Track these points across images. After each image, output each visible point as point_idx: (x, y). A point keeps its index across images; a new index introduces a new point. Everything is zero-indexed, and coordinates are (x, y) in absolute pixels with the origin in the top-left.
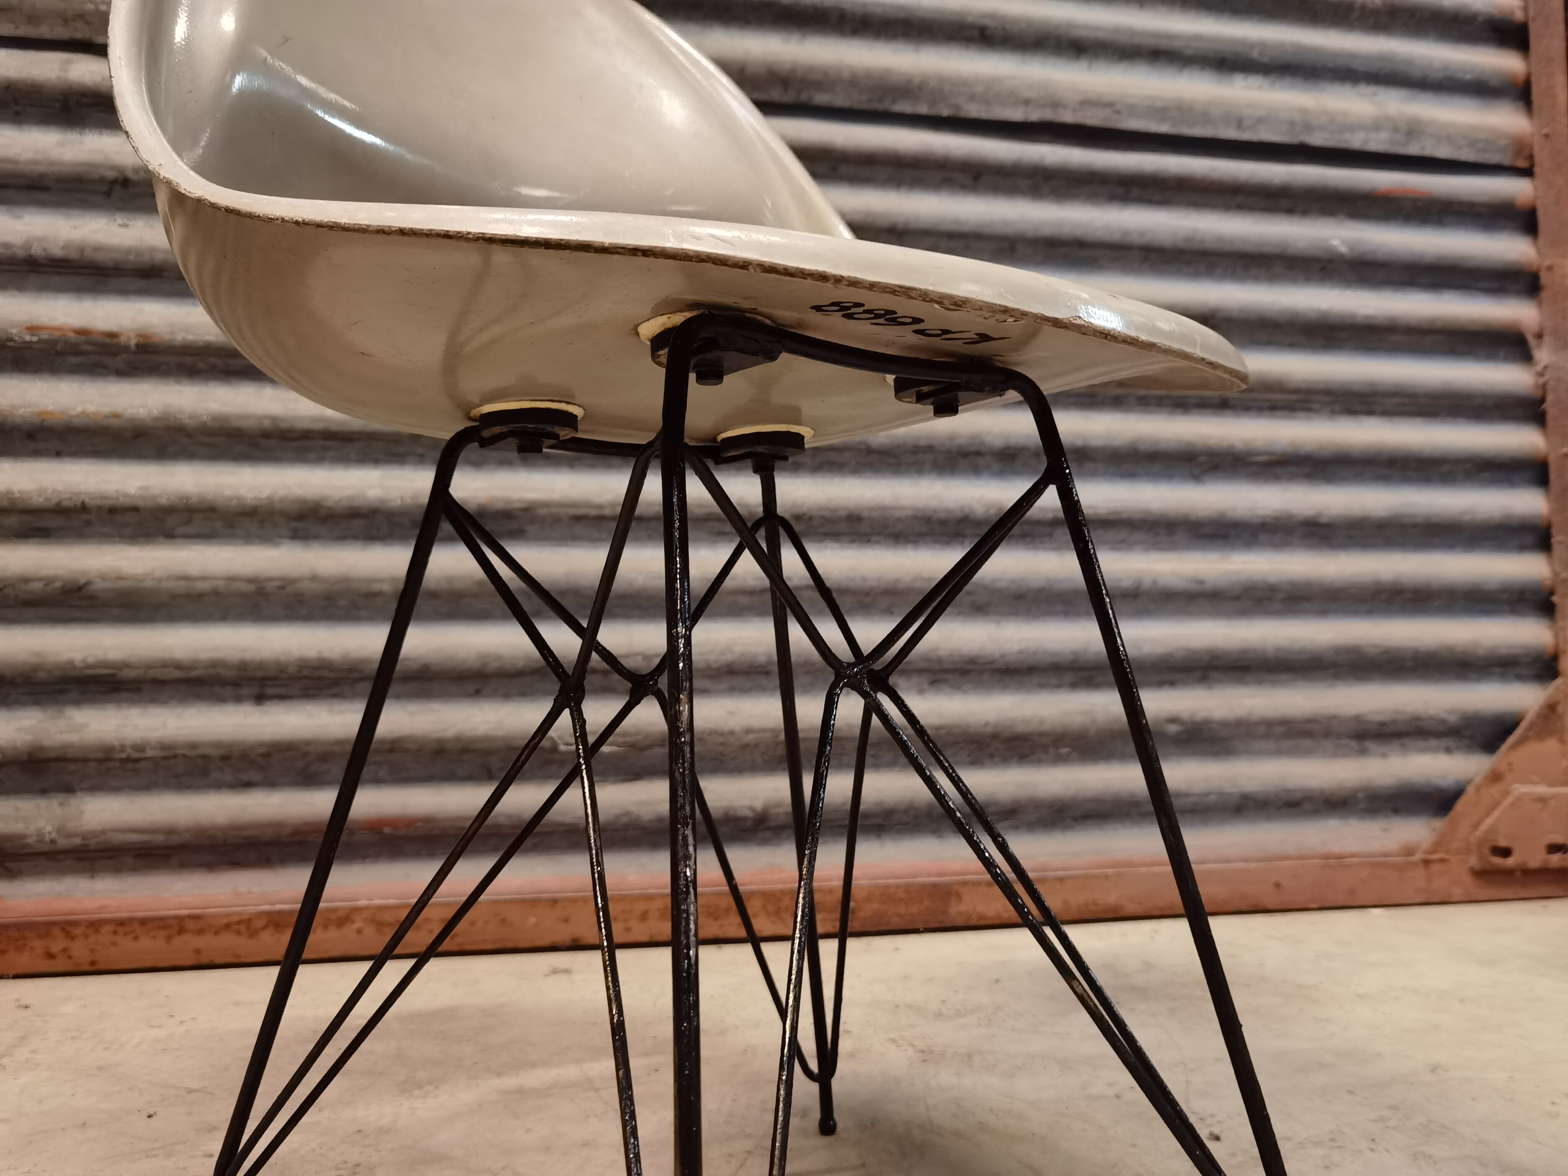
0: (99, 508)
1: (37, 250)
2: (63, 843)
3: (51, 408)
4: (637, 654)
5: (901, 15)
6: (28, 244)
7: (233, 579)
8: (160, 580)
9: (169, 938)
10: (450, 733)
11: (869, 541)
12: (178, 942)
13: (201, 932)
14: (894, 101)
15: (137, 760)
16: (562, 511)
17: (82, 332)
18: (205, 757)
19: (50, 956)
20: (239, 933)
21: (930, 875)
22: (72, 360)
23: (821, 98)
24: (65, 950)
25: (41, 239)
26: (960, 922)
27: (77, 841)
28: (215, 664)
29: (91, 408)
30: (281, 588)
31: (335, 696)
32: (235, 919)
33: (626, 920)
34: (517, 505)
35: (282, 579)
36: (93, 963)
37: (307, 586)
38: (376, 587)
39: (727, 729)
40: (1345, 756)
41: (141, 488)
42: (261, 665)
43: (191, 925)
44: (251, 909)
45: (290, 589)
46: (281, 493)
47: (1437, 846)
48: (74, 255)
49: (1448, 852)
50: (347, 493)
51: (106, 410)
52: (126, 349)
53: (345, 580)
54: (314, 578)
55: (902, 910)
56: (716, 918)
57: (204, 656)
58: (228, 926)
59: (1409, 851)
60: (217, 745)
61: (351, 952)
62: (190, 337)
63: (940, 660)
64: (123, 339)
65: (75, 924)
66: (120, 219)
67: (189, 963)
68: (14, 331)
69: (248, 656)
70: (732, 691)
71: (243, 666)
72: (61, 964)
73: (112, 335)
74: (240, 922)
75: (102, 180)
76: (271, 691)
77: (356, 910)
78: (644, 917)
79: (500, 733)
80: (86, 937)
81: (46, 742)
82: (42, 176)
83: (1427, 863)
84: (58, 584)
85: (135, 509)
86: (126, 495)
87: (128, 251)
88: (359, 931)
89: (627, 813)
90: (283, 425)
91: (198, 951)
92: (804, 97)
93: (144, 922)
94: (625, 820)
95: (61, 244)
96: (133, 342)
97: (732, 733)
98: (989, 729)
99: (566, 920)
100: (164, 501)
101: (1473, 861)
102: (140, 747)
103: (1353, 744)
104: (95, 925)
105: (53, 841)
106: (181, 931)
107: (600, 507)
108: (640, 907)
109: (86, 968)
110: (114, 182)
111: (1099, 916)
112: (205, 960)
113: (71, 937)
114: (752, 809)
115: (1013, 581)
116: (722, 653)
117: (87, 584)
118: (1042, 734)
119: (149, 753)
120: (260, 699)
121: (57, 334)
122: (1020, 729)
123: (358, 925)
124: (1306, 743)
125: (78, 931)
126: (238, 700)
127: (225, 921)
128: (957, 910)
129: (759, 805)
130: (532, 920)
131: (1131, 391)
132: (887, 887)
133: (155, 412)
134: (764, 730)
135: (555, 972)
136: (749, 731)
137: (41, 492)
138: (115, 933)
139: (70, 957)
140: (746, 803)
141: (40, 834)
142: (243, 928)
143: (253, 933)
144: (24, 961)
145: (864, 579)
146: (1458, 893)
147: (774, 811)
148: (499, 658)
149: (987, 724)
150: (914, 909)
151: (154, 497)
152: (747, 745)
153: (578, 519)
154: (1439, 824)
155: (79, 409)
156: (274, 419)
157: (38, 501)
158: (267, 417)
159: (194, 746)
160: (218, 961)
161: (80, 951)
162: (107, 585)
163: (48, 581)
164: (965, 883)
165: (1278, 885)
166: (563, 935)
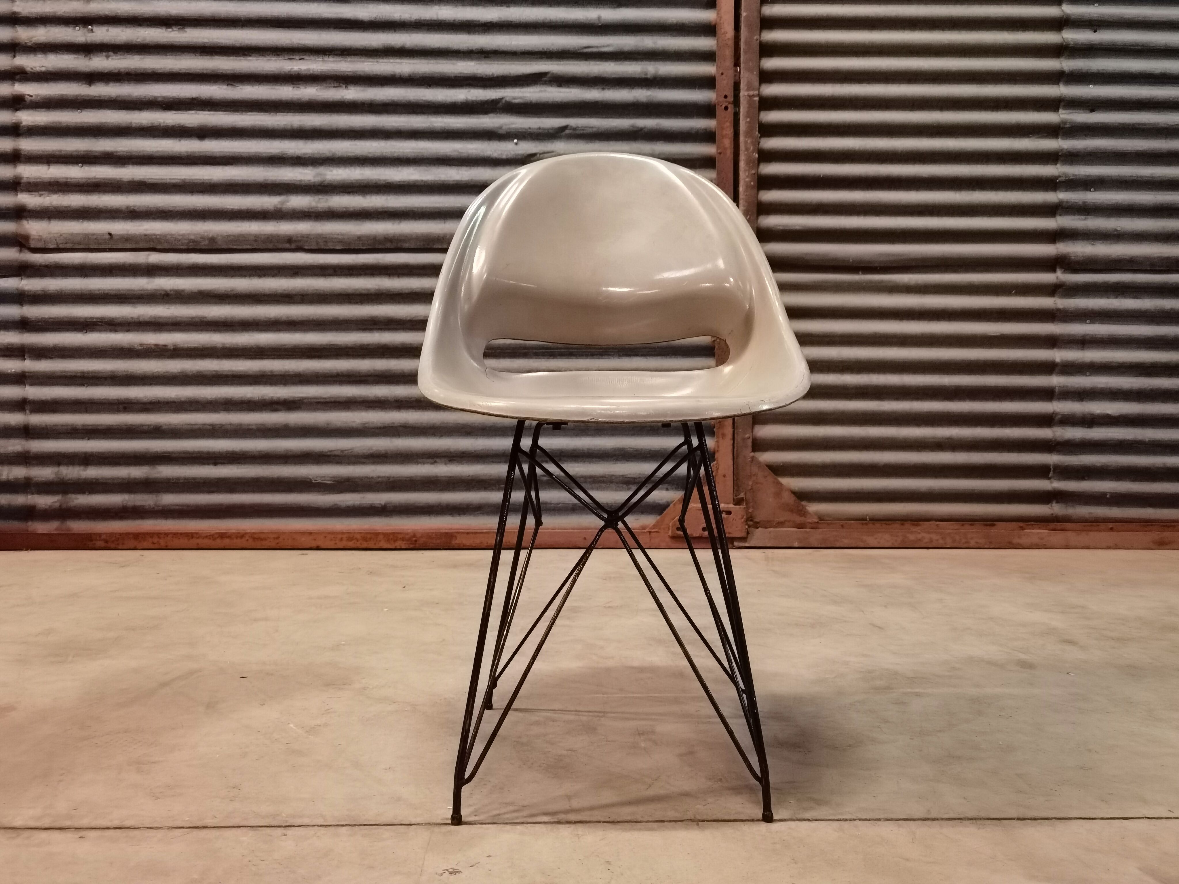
0: (163, 402)
1: (141, 319)
2: (156, 508)
3: (148, 370)
4: (338, 450)
5: (437, 210)
6: (138, 318)
7: (205, 425)
8: (182, 425)
9: (189, 539)
10: (276, 476)
11: (426, 409)
12: (191, 541)
13: (198, 538)
14: (434, 244)
15: (178, 483)
16: (313, 400)
17: (156, 345)
18: (198, 482)
19: (154, 543)
20: (210, 539)
21: (446, 529)
22: (154, 353)
23: (406, 245)
24: (158, 542)
25: (143, 315)
26: (456, 547)
27: (160, 508)
28: (199, 452)
29: (160, 370)
30: (221, 427)
31: (239, 463)
32: (208, 534)
33: (335, 540)
34: (297, 399)
35: (221, 424)
36: (166, 546)
37: (229, 427)
38: (250, 427)
39: (371, 476)
40: (621, 491)
41: (176, 395)
42: (214, 453)
43: (195, 535)
44: (214, 532)
45: (223, 428)
46: (219, 396)
47: (655, 526)
48: (153, 320)
49: (660, 529)
50: (240, 396)
51: (164, 370)
52: (170, 350)
53: (241, 425)
54: (230, 424)
55: (434, 541)
56: (367, 541)
57: (197, 450)
58: (206, 537)
59: (644, 528)
60: (201, 478)
61: (244, 546)
62: (189, 345)
63: (451, 453)
64: (169, 347)
65: (160, 533)
66: (167, 306)
67: (195, 548)
68: (136, 346)
69: (210, 450)
70: (374, 463)
71: (208, 453)
72: (156, 546)
73: (165, 346)
74: (210, 536)
75: (161, 294)
76: (219, 461)
77: (246, 533)
78: (341, 539)
79: (292, 476)
80: (164, 538)
81: (150, 477)
82: (142, 295)
83: (650, 532)
84: (152, 427)
85: (174, 402)
86: (171, 398)
87: (169, 318)
88: (247, 540)
89: (337, 505)
90: (219, 373)
91: (198, 544)
92: (399, 245)
93: (181, 534)
94: (336, 506)
95: (149, 316)
96: (172, 348)
97: (372, 478)
98: (470, 478)
99: (315, 540)
100: (183, 399)
101: (670, 533)
102: (178, 479)
103: (625, 486)
104: (166, 534)
105: (153, 508)
106: (192, 537)
107: (325, 398)
108: (340, 536)
109: (165, 548)
110: (164, 295)
111: (509, 547)
112: (200, 547)
113: (159, 537)
114: (380, 504)
115: (480, 424)
116: (369, 450)
117: (161, 426)
118: (491, 480)
119: (181, 481)
120: (215, 464)
121: (149, 346)
122: (484, 478)
123: (247, 538)
124: (604, 485)
125: (162, 536)
126: (208, 464)
127: (206, 535)
128: (455, 542)
129: (383, 503)
130: (303, 539)
131: (531, 350)
132: (428, 533)
133: (179, 371)
134: (385, 477)
135: (303, 554)
136: (379, 477)
137: (146, 397)
138: (173, 537)
139: (159, 544)
140: (379, 502)
141: (149, 505)
142: (211, 537)
143: (214, 539)
144: (145, 544)
145: (422, 423)
146: (663, 545)
147: (388, 505)
148: (291, 451)
149: (469, 476)
150: (438, 541)
151: (180, 398)
152: (378, 482)
153: (318, 403)
154: (659, 517)
155: (156, 371)
156: (217, 371)
157: (145, 400)
158: (214, 371)
159: (194, 479)
160: (204, 547)
161: (162, 542)
162: (166, 427)
163: (149, 426)
164: (458, 533)
165: (585, 539)
166: (314, 544)
